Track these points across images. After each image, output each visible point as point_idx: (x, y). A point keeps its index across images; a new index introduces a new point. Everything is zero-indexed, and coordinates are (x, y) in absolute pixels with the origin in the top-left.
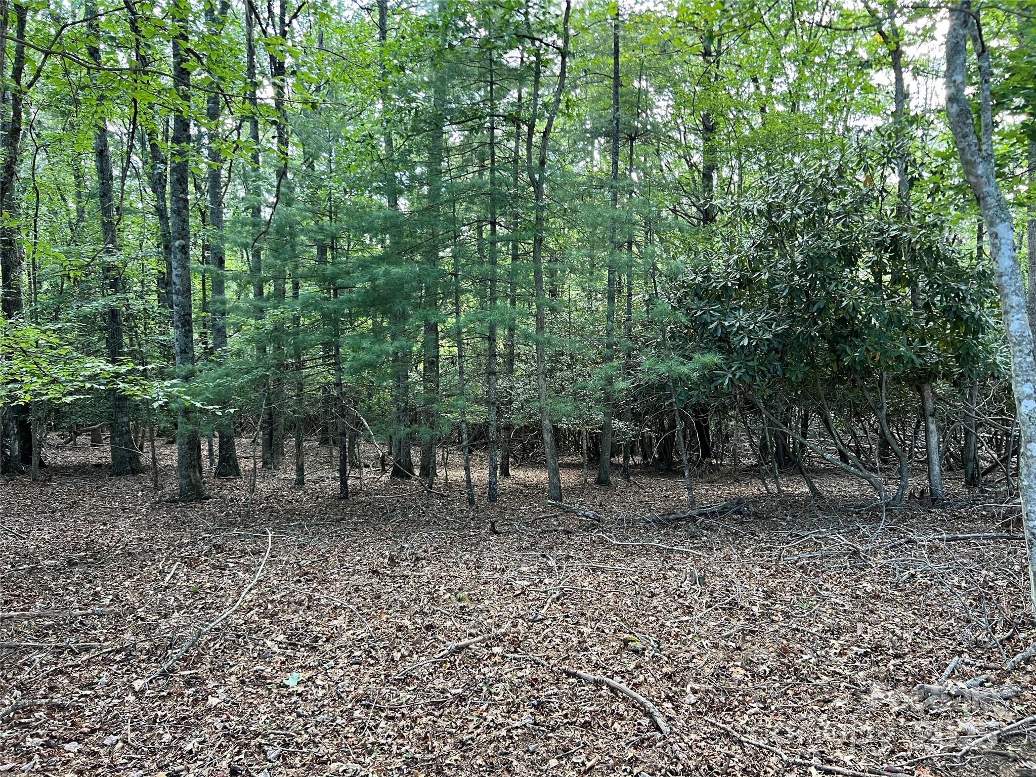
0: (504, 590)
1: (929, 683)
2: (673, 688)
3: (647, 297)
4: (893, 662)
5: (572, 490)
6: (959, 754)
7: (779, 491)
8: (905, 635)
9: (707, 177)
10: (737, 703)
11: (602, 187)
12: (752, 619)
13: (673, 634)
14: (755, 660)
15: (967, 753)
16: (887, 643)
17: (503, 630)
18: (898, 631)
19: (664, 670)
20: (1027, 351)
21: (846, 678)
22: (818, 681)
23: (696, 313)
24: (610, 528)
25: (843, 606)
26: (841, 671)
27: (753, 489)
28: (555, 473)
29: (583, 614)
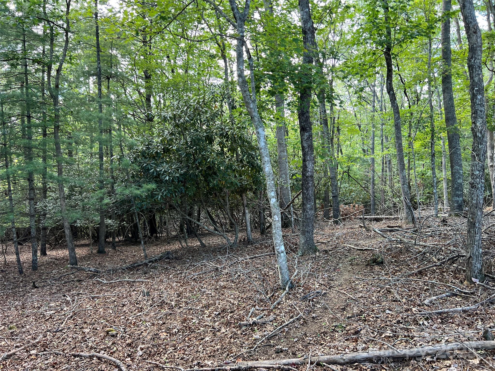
0: (39, 318)
1: (243, 321)
2: (131, 350)
3: (118, 157)
4: (230, 315)
5: (83, 258)
6: (253, 349)
7: (187, 246)
8: (235, 302)
9: (148, 100)
10: (162, 350)
11: (93, 101)
12: (171, 308)
13: (133, 322)
14: (171, 327)
15: (256, 348)
16: (228, 307)
17: (37, 340)
18: (232, 301)
19: (127, 342)
20: (271, 179)
21: (210, 326)
22: (199, 331)
23: (143, 165)
24: (103, 275)
25: (211, 294)
26: (209, 324)
27: (176, 246)
28: (72, 250)
29: (85, 323)
